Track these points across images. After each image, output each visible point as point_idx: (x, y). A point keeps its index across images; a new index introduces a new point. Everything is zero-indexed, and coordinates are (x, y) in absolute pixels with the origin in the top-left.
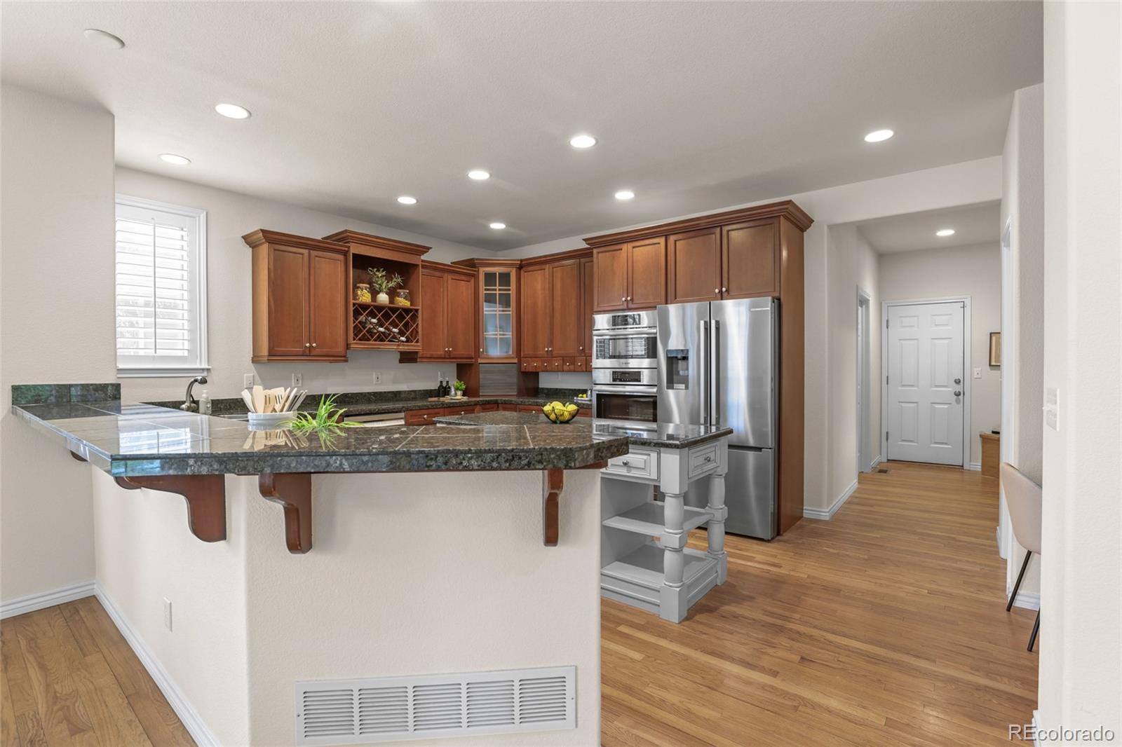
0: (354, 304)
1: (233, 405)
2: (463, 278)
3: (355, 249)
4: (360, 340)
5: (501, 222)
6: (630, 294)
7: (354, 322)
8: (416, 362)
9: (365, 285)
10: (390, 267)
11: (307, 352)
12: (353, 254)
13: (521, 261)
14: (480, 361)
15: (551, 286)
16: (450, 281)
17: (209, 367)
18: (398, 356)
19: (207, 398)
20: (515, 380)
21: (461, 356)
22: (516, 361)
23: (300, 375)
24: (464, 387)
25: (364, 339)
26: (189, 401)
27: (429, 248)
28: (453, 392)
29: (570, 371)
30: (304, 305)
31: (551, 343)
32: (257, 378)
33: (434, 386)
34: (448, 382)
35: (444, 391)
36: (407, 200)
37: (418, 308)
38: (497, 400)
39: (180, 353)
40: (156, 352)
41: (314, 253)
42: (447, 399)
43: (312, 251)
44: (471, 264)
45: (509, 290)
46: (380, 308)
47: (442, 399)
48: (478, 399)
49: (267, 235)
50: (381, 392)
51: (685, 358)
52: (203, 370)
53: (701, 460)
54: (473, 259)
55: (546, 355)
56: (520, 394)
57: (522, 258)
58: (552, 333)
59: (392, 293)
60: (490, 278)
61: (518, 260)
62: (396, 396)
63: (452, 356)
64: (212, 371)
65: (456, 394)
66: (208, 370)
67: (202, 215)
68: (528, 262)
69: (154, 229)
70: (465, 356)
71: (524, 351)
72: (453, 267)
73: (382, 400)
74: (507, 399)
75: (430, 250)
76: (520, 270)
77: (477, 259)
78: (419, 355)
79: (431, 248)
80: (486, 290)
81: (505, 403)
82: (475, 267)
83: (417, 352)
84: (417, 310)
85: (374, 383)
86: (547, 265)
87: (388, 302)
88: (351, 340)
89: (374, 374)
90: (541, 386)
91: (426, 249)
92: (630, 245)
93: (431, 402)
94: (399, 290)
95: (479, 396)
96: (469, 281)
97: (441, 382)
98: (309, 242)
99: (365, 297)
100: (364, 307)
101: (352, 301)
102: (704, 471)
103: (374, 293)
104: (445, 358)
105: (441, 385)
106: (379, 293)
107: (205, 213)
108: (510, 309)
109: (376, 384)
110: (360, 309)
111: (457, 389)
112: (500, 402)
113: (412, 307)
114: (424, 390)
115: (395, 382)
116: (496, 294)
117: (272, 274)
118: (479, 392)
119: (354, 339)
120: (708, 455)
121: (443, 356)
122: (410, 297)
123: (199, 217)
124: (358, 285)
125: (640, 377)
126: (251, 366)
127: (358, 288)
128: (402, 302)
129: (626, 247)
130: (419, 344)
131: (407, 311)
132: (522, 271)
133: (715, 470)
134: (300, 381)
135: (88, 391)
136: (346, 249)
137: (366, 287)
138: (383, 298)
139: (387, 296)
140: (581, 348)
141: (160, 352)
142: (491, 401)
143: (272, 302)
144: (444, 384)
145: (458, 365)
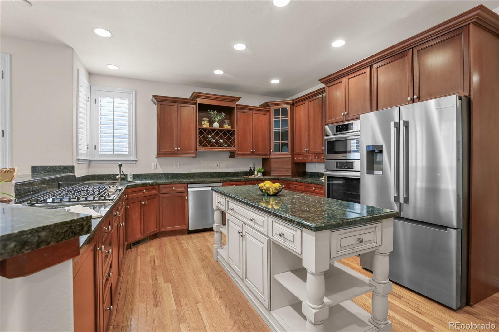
0: (199, 129)
1: (147, 177)
2: (262, 113)
3: (200, 101)
4: (202, 146)
5: (276, 79)
6: (347, 110)
7: (199, 137)
8: (234, 157)
9: (206, 119)
10: (220, 109)
11: (176, 152)
12: (199, 104)
13: (293, 100)
14: (271, 157)
15: (308, 113)
16: (254, 115)
17: (136, 159)
18: (229, 154)
19: (131, 173)
20: (290, 167)
21: (261, 154)
22: (290, 156)
23: (178, 164)
24: (263, 171)
25: (205, 145)
26: (120, 175)
27: (240, 98)
28: (256, 173)
29: (318, 162)
30: (175, 129)
31: (308, 146)
32: (158, 165)
33: (248, 170)
34: (254, 168)
35: (252, 172)
36: (219, 72)
37: (235, 129)
38: (279, 178)
39: (124, 153)
40: (113, 153)
41: (180, 105)
42: (253, 177)
43: (179, 104)
44: (267, 105)
45: (287, 117)
46: (214, 130)
47: (250, 177)
48: (270, 177)
49: (157, 98)
50: (219, 172)
51: (381, 152)
52: (134, 160)
53: (352, 241)
54: (267, 102)
55: (305, 153)
56: (293, 175)
57: (294, 99)
58: (309, 140)
59: (221, 123)
60: (277, 112)
61: (291, 100)
62: (227, 174)
63: (255, 154)
64: (138, 161)
65: (258, 174)
66: (136, 161)
67: (134, 92)
68: (297, 100)
69: (113, 100)
70: (263, 154)
71: (295, 151)
72: (260, 108)
73: (220, 176)
74: (283, 177)
75: (240, 99)
76: (293, 106)
77: (269, 102)
78: (236, 153)
79: (241, 98)
80: (274, 118)
81: (283, 180)
82: (269, 107)
83: (235, 152)
84: (234, 131)
85: (216, 167)
86: (306, 101)
87: (219, 127)
88: (198, 146)
89: (216, 163)
90: (307, 170)
91: (238, 99)
92: (347, 78)
93: (245, 178)
94: (225, 121)
95: (271, 176)
96: (266, 114)
97: (251, 168)
98: (177, 100)
99: (206, 125)
100: (205, 130)
101: (198, 127)
102: (356, 250)
103: (211, 123)
104: (251, 155)
105: (251, 169)
106: (214, 123)
107: (135, 91)
108: (288, 128)
109: (216, 168)
110: (202, 131)
111: (258, 172)
112: (280, 179)
113: (232, 129)
114: (243, 172)
115: (227, 167)
116: (280, 120)
117: (159, 116)
118: (271, 173)
119: (199, 146)
120: (361, 236)
121: (250, 154)
122: (232, 124)
123: (133, 93)
124: (203, 119)
125: (353, 165)
126: (156, 159)
127: (203, 120)
128: (227, 127)
129: (345, 80)
130: (235, 148)
131: (229, 131)
132: (294, 107)
133: (377, 248)
134: (178, 166)
135: (61, 169)
136: (196, 102)
137: (207, 120)
138: (216, 125)
139: (218, 124)
140: (323, 148)
141: (115, 153)
142: (275, 178)
143: (159, 129)
144: (252, 169)
145: (262, 158)
